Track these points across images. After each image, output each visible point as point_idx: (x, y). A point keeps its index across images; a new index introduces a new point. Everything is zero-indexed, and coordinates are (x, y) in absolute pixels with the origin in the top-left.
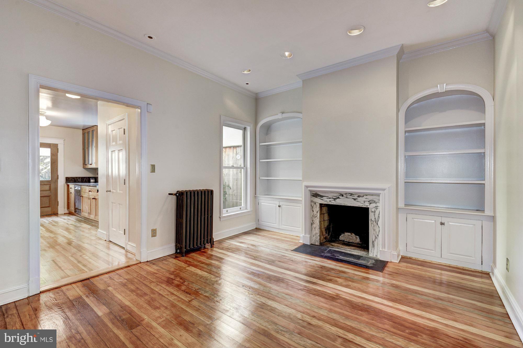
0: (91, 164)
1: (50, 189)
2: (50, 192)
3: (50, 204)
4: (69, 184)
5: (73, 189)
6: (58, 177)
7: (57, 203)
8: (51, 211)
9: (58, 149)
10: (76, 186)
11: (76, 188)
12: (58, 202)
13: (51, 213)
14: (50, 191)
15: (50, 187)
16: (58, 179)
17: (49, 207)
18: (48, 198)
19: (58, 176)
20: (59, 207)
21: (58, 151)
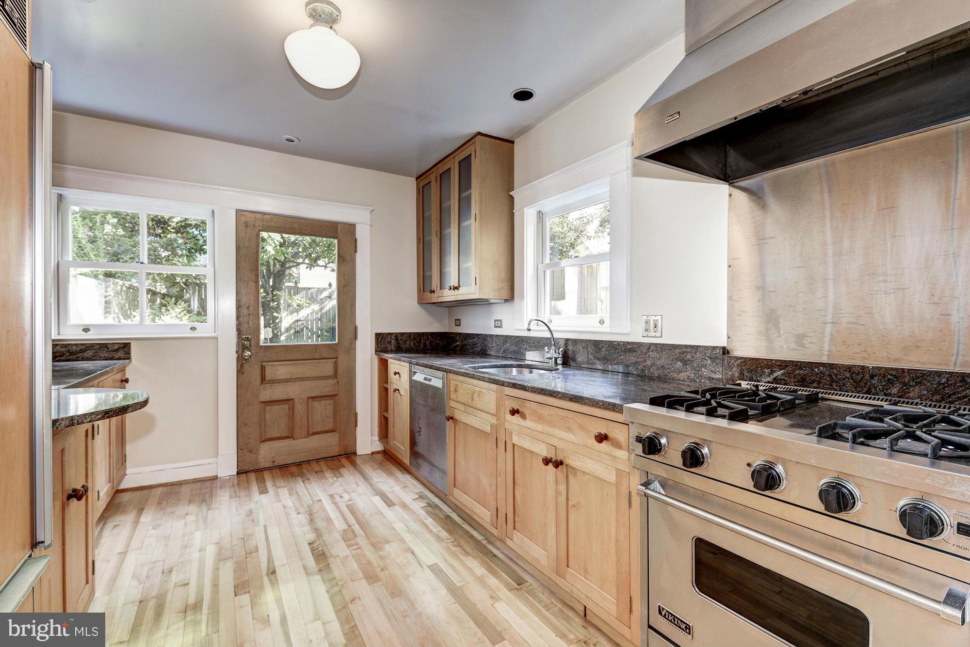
0: (456, 288)
1: (335, 375)
2: (335, 381)
3: (335, 420)
4: (386, 356)
5: (405, 376)
6: (356, 333)
7: (354, 419)
8: (339, 445)
9: (356, 240)
10: (416, 368)
11: (419, 377)
12: (356, 414)
13: (337, 450)
14: (336, 377)
15: (336, 365)
16: (356, 338)
17: (333, 431)
18: (331, 402)
19: (356, 328)
20: (358, 429)
21: (356, 247)
